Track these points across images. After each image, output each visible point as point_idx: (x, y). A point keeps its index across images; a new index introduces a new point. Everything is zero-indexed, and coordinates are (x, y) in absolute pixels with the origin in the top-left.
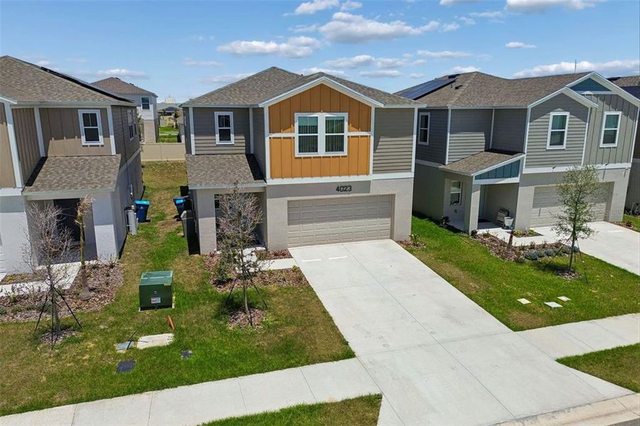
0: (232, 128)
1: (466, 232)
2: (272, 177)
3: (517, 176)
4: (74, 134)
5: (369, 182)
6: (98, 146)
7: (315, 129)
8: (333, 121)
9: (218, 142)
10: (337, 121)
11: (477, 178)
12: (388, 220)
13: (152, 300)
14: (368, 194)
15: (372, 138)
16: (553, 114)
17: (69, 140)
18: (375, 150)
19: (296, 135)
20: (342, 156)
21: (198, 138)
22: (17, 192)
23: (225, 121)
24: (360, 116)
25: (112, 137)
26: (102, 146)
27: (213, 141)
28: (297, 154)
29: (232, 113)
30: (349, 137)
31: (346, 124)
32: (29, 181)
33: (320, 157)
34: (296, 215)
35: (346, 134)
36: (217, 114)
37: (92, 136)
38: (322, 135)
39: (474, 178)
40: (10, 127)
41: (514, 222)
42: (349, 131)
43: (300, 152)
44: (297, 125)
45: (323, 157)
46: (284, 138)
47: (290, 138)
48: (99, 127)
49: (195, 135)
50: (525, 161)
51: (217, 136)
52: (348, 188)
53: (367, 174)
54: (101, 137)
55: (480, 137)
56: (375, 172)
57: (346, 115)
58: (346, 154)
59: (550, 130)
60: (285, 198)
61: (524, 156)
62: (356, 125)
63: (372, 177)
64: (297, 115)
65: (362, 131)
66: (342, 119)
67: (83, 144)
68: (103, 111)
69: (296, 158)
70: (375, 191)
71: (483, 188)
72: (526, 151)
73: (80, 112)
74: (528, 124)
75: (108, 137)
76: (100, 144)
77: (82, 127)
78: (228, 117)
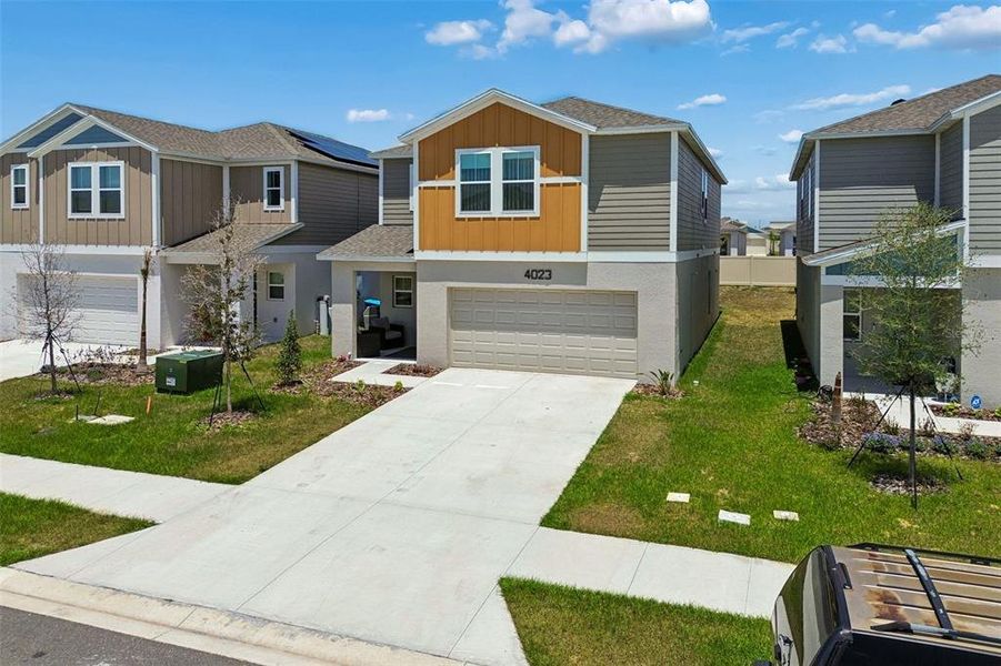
1: (815, 387)
2: (422, 248)
3: (952, 271)
4: (257, 198)
5: (584, 266)
6: (278, 211)
7: (486, 173)
8: (516, 160)
10: (522, 160)
12: (631, 341)
14: (583, 288)
15: (585, 188)
17: (252, 204)
18: (592, 207)
19: (457, 182)
20: (531, 218)
24: (560, 149)
25: (293, 201)
26: (283, 211)
27: (405, 206)
28: (458, 213)
30: (542, 185)
31: (537, 164)
33: (494, 219)
34: (462, 313)
35: (537, 180)
37: (274, 200)
38: (497, 184)
40: (155, 179)
42: (543, 175)
43: (463, 209)
44: (458, 168)
45: (500, 219)
46: (440, 188)
47: (448, 188)
48: (282, 188)
49: (385, 197)
52: (546, 274)
53: (578, 250)
54: (282, 200)
55: (906, 196)
56: (592, 247)
57: (536, 150)
58: (538, 215)
60: (443, 283)
61: (966, 224)
62: (552, 165)
63: (586, 256)
64: (459, 153)
65: (564, 175)
66: (528, 156)
67: (265, 209)
68: (287, 167)
69: (458, 219)
70: (595, 282)
71: (849, 294)
72: (966, 214)
73: (266, 170)
74: (967, 153)
75: (290, 200)
76: (280, 209)
77: (266, 188)
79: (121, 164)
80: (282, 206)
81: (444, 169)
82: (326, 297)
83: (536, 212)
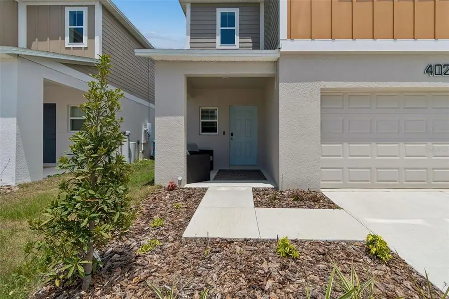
0: (237, 28)
2: (290, 37)
4: (58, 35)
6: (81, 48)
9: (218, 45)
17: (52, 42)
23: (227, 19)
25: (98, 40)
26: (86, 48)
27: (213, 45)
29: (238, 9)
48: (85, 27)
49: (192, 37)
51: (218, 38)
54: (85, 38)
60: (316, 84)
67: (67, 46)
68: (91, 8)
73: (67, 10)
75: (93, 37)
76: (83, 46)
77: (67, 26)
78: (232, 16)
80: (85, 42)
82: (128, 132)
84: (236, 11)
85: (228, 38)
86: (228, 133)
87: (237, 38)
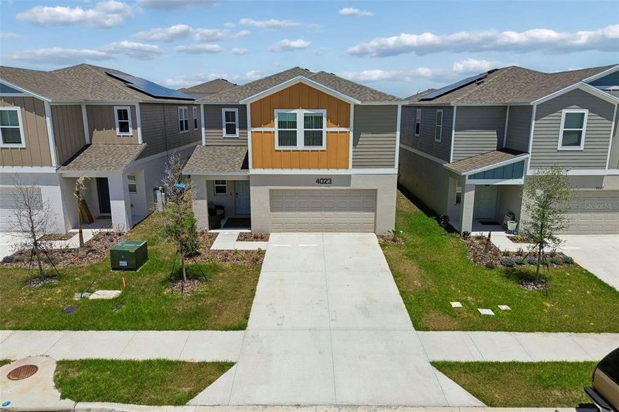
0: (237, 123)
1: (459, 233)
2: (254, 167)
3: (520, 177)
4: (111, 126)
5: (349, 176)
6: (128, 136)
7: (294, 124)
8: (312, 117)
9: (225, 135)
10: (316, 117)
11: (472, 177)
12: (372, 214)
13: (120, 262)
14: (349, 188)
15: (351, 134)
16: (565, 111)
17: (107, 131)
18: (355, 145)
19: (276, 129)
20: (321, 151)
21: (207, 131)
22: (52, 170)
23: (230, 116)
24: (339, 112)
25: (139, 129)
26: (132, 136)
27: (221, 134)
28: (277, 147)
29: (237, 109)
30: (327, 132)
31: (325, 120)
32: (65, 162)
33: (299, 151)
34: (277, 202)
35: (325, 129)
36: (224, 110)
37: (124, 127)
38: (300, 130)
39: (467, 177)
40: (48, 120)
41: (517, 226)
42: (328, 126)
43: (279, 145)
44: (276, 120)
45: (302, 151)
46: (265, 132)
47: (270, 132)
48: (130, 121)
49: (206, 128)
50: (529, 160)
51: (224, 130)
52: (328, 181)
53: (347, 168)
54: (130, 129)
55: (492, 135)
56: (354, 166)
57: (324, 112)
58: (325, 149)
59: (562, 129)
60: (267, 187)
61: (529, 156)
62: (334, 121)
63: (351, 171)
64: (276, 112)
65: (340, 127)
66: (320, 115)
67: (118, 134)
68: (133, 107)
69: (276, 151)
70: (355, 185)
71: (478, 188)
72: (530, 151)
73: (116, 108)
74: (533, 122)
75: (136, 129)
76: (130, 135)
77: (117, 121)
78: (233, 113)
79: (18, 109)
80: (131, 133)
81: (268, 121)
82: (161, 188)
83: (324, 147)
84: (236, 110)
85: (231, 130)
86: (233, 195)
87: (237, 130)
